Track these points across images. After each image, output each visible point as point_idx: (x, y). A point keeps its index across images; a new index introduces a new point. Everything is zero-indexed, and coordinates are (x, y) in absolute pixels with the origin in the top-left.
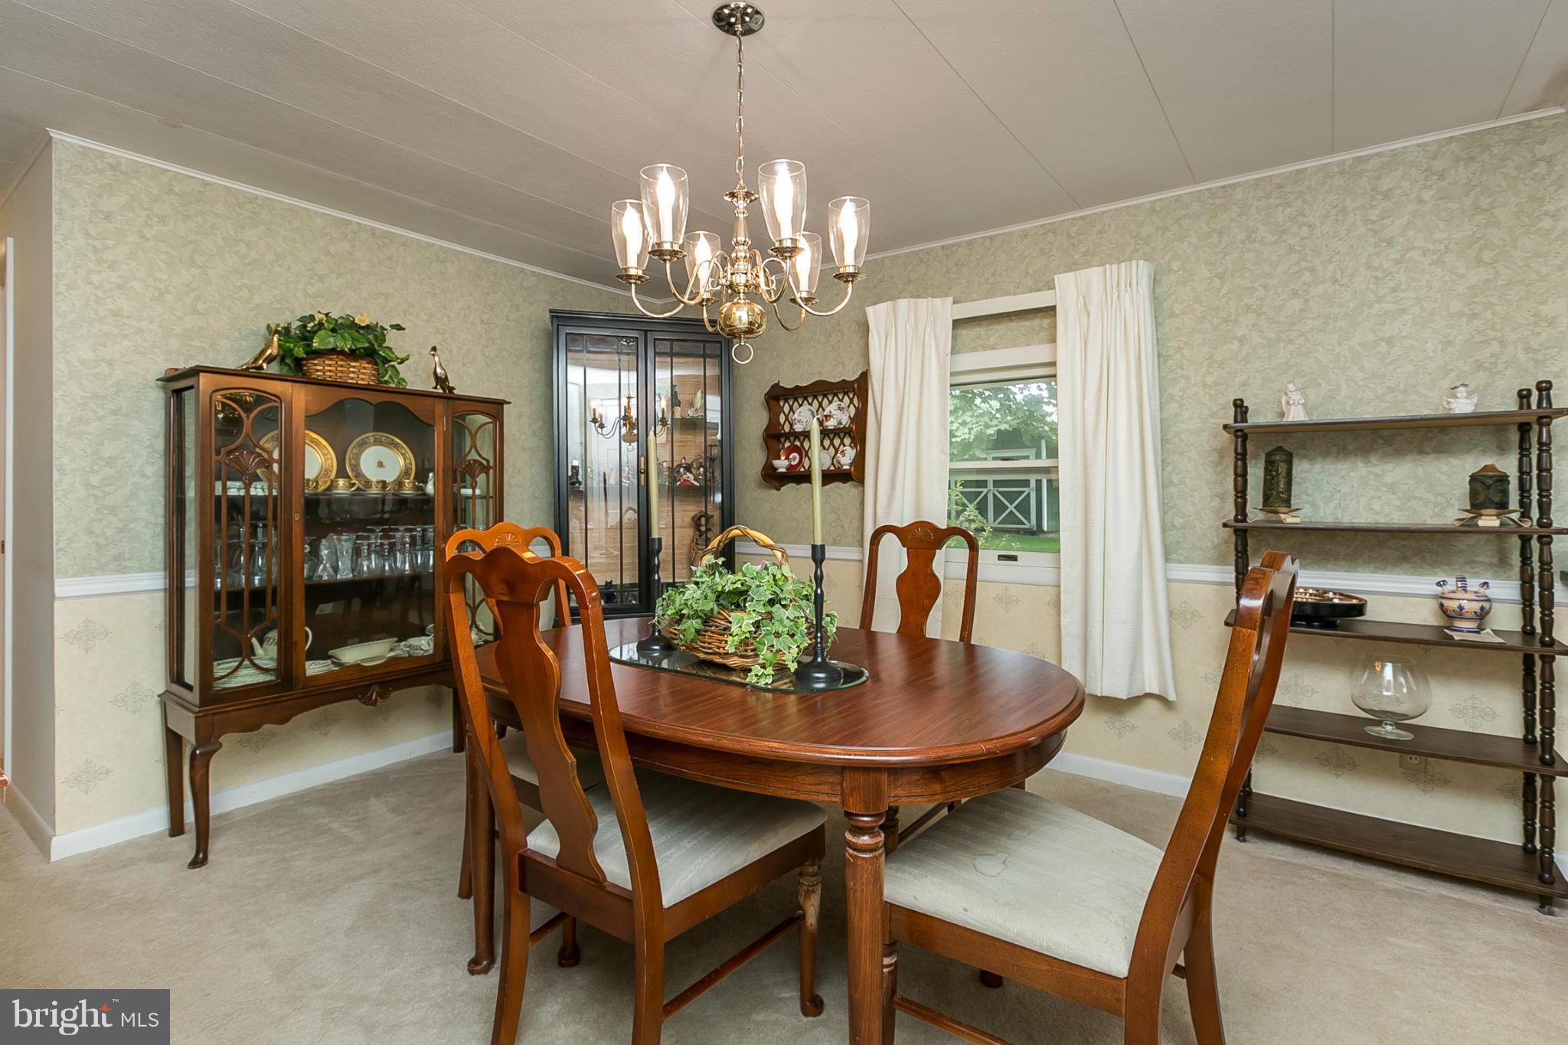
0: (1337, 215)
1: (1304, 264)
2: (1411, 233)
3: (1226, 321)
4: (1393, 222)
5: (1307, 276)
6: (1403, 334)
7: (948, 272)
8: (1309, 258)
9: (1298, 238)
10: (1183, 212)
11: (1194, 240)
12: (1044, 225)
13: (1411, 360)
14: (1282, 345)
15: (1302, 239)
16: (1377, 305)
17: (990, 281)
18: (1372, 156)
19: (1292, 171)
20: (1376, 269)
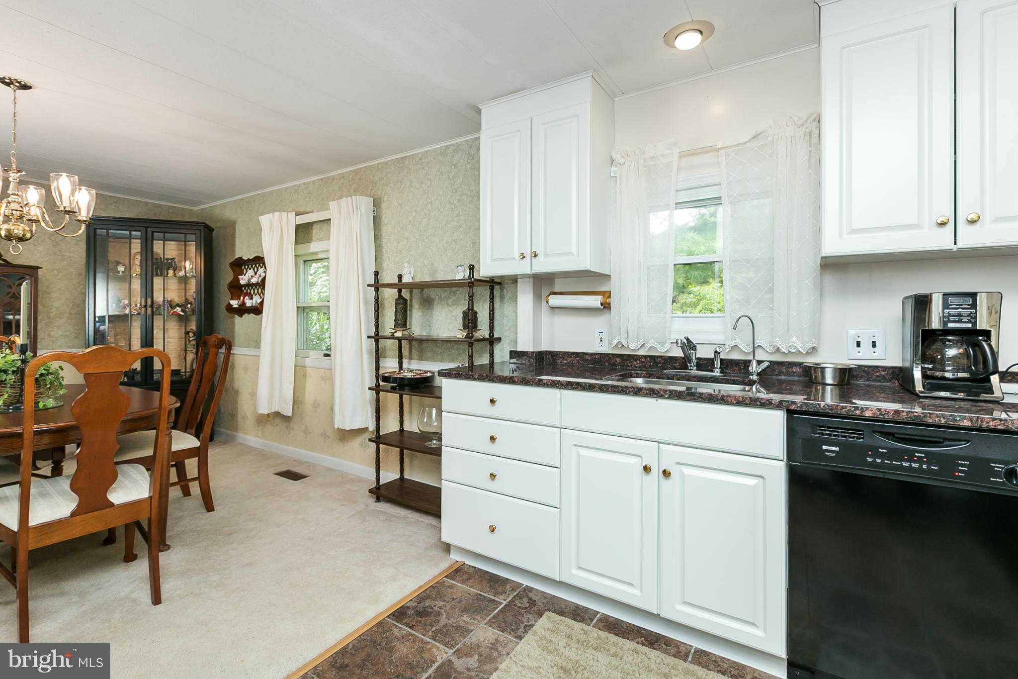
0: (440, 175)
1: (428, 200)
2: (463, 186)
3: (402, 229)
4: (457, 180)
5: (429, 206)
6: (460, 238)
7: (306, 198)
8: (430, 197)
9: (426, 186)
10: (388, 170)
11: (392, 185)
12: (339, 174)
13: (463, 252)
14: (421, 242)
15: (428, 187)
16: (452, 223)
17: (321, 203)
18: (451, 145)
19: (424, 151)
20: (452, 204)
